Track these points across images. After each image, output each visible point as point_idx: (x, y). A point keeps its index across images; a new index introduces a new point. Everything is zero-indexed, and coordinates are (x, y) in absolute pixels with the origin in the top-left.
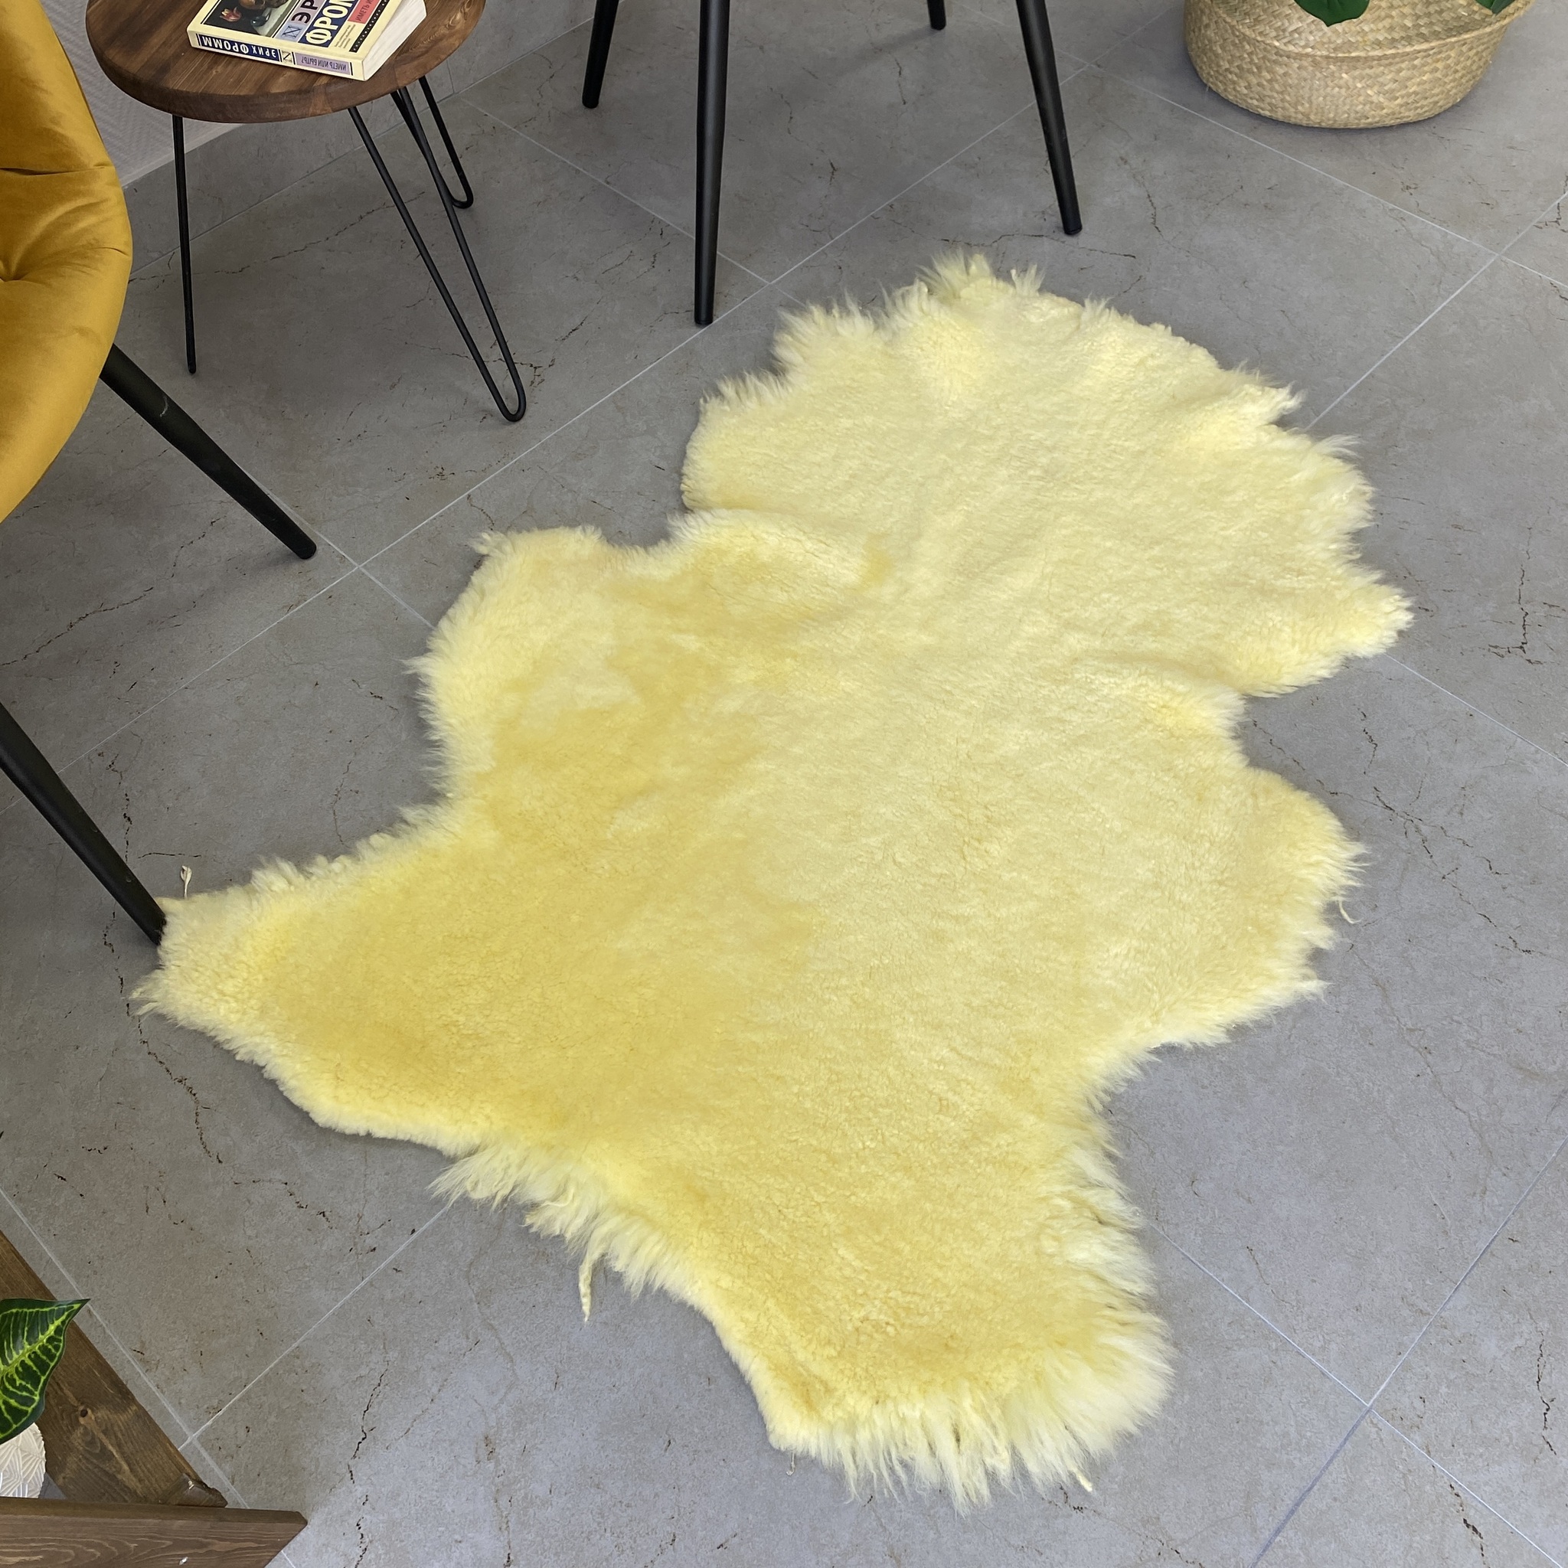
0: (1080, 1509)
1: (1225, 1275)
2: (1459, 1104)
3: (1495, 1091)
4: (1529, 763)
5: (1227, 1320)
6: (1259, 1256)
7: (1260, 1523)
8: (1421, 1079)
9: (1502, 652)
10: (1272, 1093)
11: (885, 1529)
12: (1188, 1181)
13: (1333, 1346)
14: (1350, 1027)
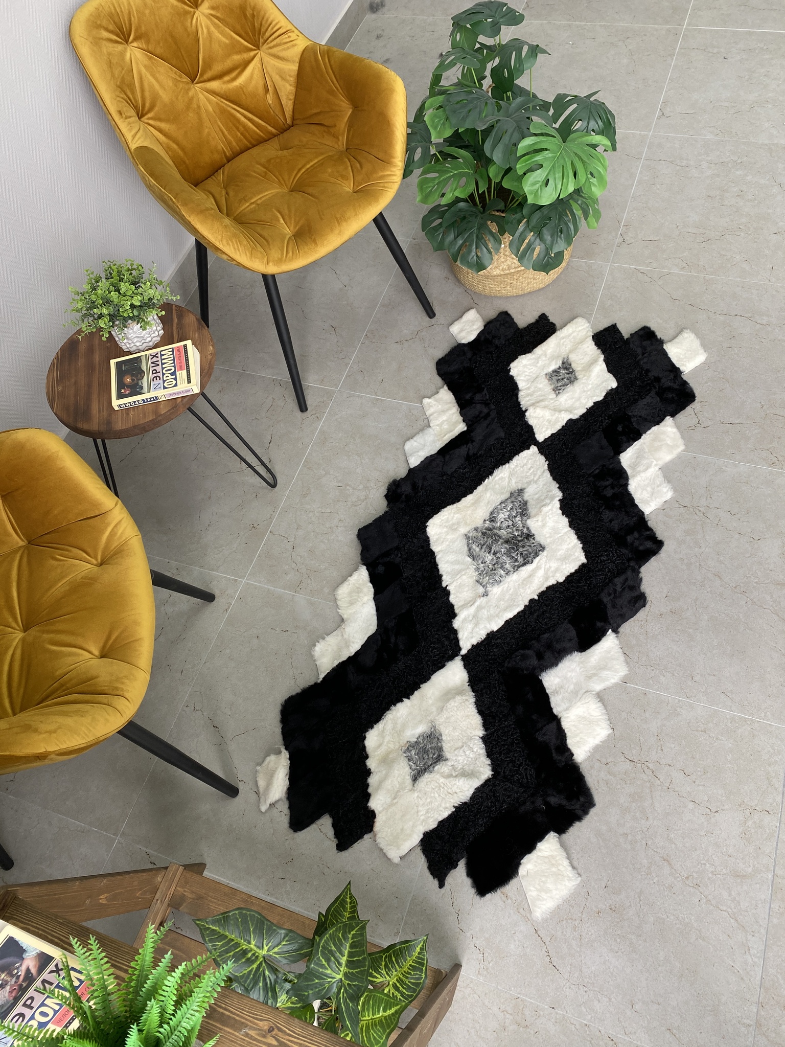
0: (717, 812)
1: (720, 706)
2: (765, 607)
3: (774, 596)
4: (724, 467)
5: (729, 721)
6: (728, 694)
7: (776, 786)
8: (748, 603)
9: (693, 428)
10: (701, 633)
11: (657, 852)
12: (690, 679)
13: (768, 713)
14: (714, 595)
